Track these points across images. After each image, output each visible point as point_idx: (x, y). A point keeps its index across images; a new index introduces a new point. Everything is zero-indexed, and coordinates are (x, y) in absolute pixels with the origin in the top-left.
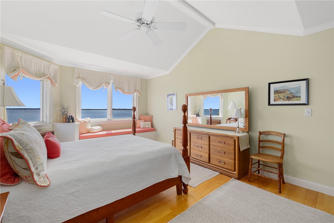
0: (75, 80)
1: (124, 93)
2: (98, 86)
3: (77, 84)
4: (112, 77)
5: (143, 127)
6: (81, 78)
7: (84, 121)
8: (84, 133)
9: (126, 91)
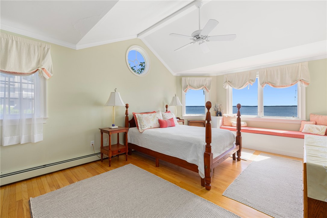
0: (224, 84)
1: (274, 86)
2: (242, 85)
3: (225, 87)
4: (258, 72)
5: (305, 132)
6: (228, 81)
7: (228, 116)
8: (227, 125)
9: (278, 84)
